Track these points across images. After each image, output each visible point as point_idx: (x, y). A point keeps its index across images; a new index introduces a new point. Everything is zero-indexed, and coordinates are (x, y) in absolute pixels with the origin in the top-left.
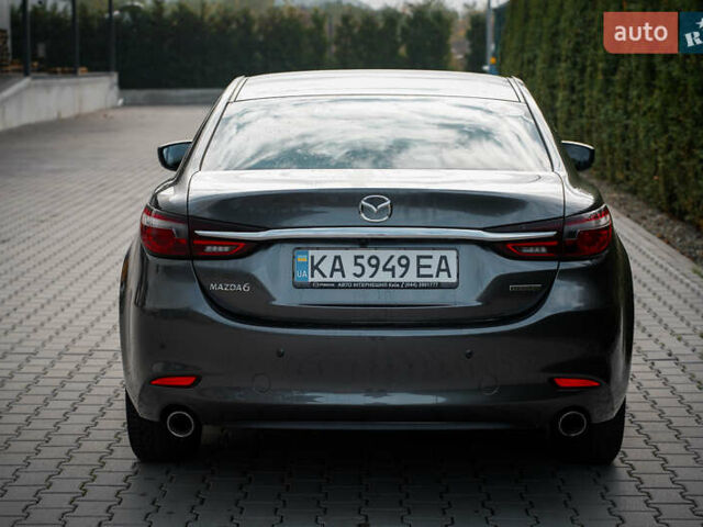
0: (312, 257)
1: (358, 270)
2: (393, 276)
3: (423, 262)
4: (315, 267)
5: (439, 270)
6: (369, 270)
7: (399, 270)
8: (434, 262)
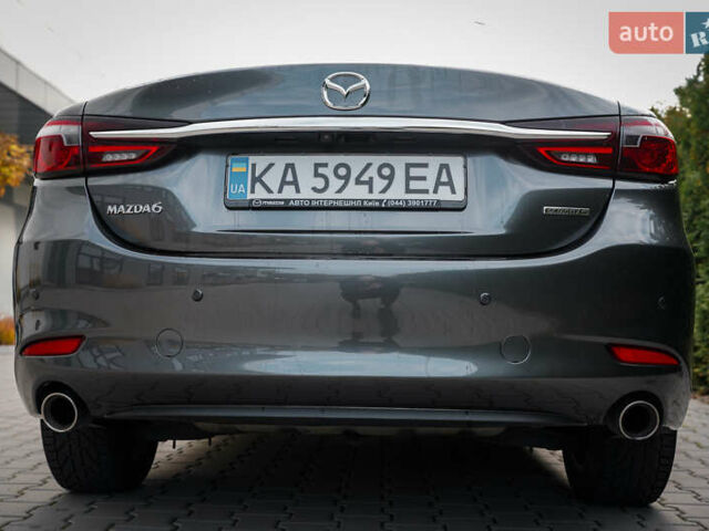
0: (254, 166)
1: (320, 183)
2: (371, 191)
3: (414, 172)
4: (256, 180)
5: (438, 183)
6: (336, 184)
7: (379, 184)
8: (431, 173)
